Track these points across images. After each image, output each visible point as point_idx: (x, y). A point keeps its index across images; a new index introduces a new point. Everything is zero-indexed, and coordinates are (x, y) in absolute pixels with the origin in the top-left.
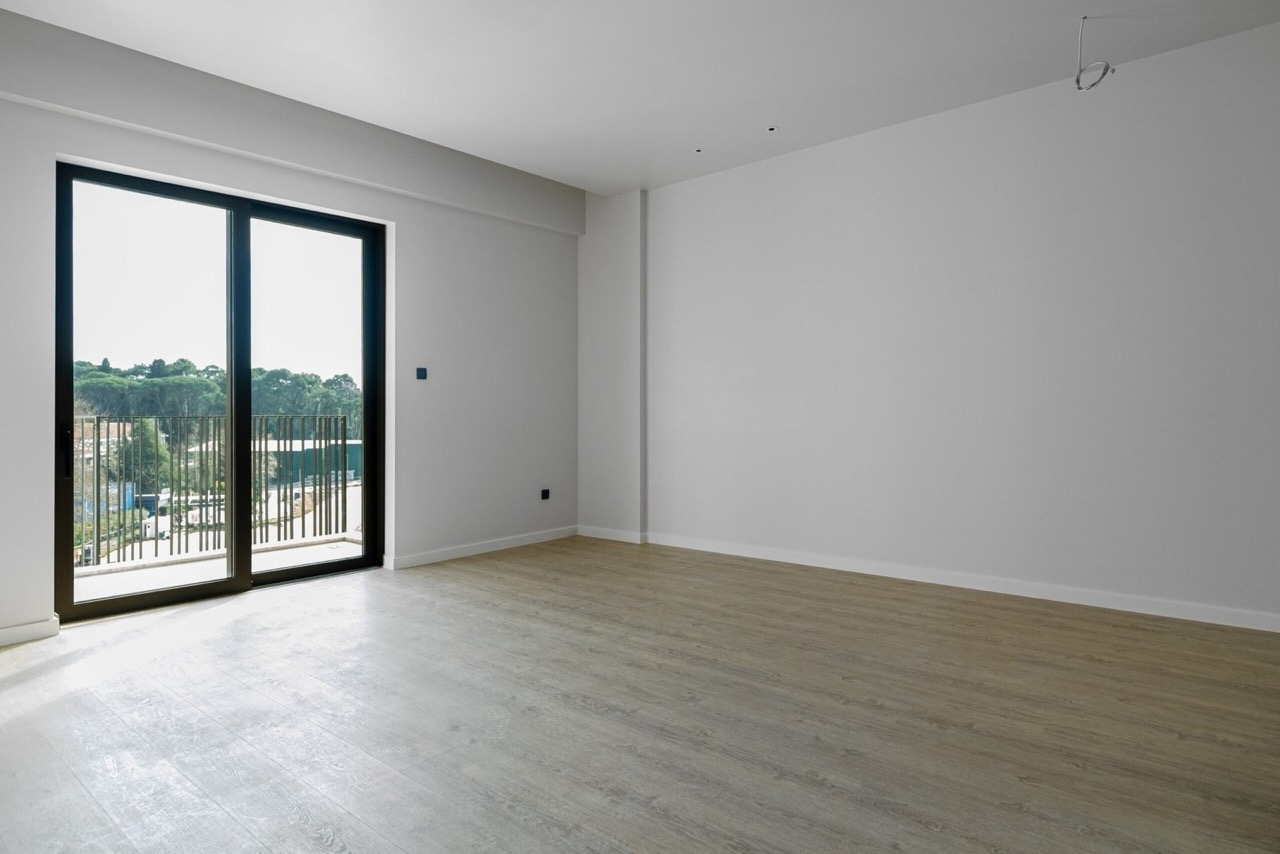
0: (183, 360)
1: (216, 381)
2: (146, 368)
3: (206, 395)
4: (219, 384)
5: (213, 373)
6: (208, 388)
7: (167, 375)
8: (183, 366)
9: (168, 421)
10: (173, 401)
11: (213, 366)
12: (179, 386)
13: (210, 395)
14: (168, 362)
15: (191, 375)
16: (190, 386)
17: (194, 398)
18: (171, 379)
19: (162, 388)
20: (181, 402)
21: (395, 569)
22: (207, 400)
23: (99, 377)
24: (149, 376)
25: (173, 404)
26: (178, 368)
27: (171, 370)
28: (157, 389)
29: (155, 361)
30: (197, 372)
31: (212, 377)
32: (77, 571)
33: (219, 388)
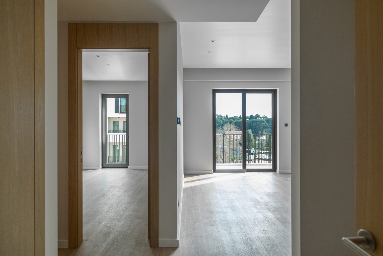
0: (257, 115)
1: (265, 120)
2: (249, 117)
3: (263, 124)
4: (266, 121)
5: (265, 118)
6: (263, 122)
7: (253, 119)
8: (257, 116)
9: (254, 131)
10: (255, 125)
11: (265, 116)
12: (256, 122)
13: (264, 124)
14: (254, 115)
15: (259, 119)
16: (259, 121)
17: (260, 125)
18: (254, 120)
19: (252, 122)
20: (257, 126)
21: (279, 173)
22: (263, 125)
23: (239, 120)
24: (250, 119)
25: (255, 126)
26: (256, 117)
27: (254, 117)
28: (251, 122)
29: (251, 115)
30: (261, 118)
31: (264, 119)
32: (216, 164)
33: (266, 122)
